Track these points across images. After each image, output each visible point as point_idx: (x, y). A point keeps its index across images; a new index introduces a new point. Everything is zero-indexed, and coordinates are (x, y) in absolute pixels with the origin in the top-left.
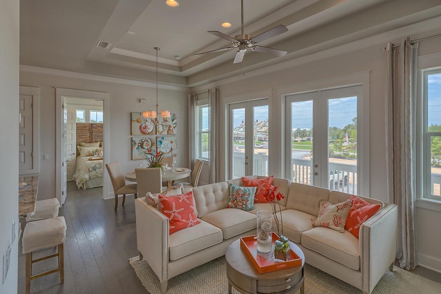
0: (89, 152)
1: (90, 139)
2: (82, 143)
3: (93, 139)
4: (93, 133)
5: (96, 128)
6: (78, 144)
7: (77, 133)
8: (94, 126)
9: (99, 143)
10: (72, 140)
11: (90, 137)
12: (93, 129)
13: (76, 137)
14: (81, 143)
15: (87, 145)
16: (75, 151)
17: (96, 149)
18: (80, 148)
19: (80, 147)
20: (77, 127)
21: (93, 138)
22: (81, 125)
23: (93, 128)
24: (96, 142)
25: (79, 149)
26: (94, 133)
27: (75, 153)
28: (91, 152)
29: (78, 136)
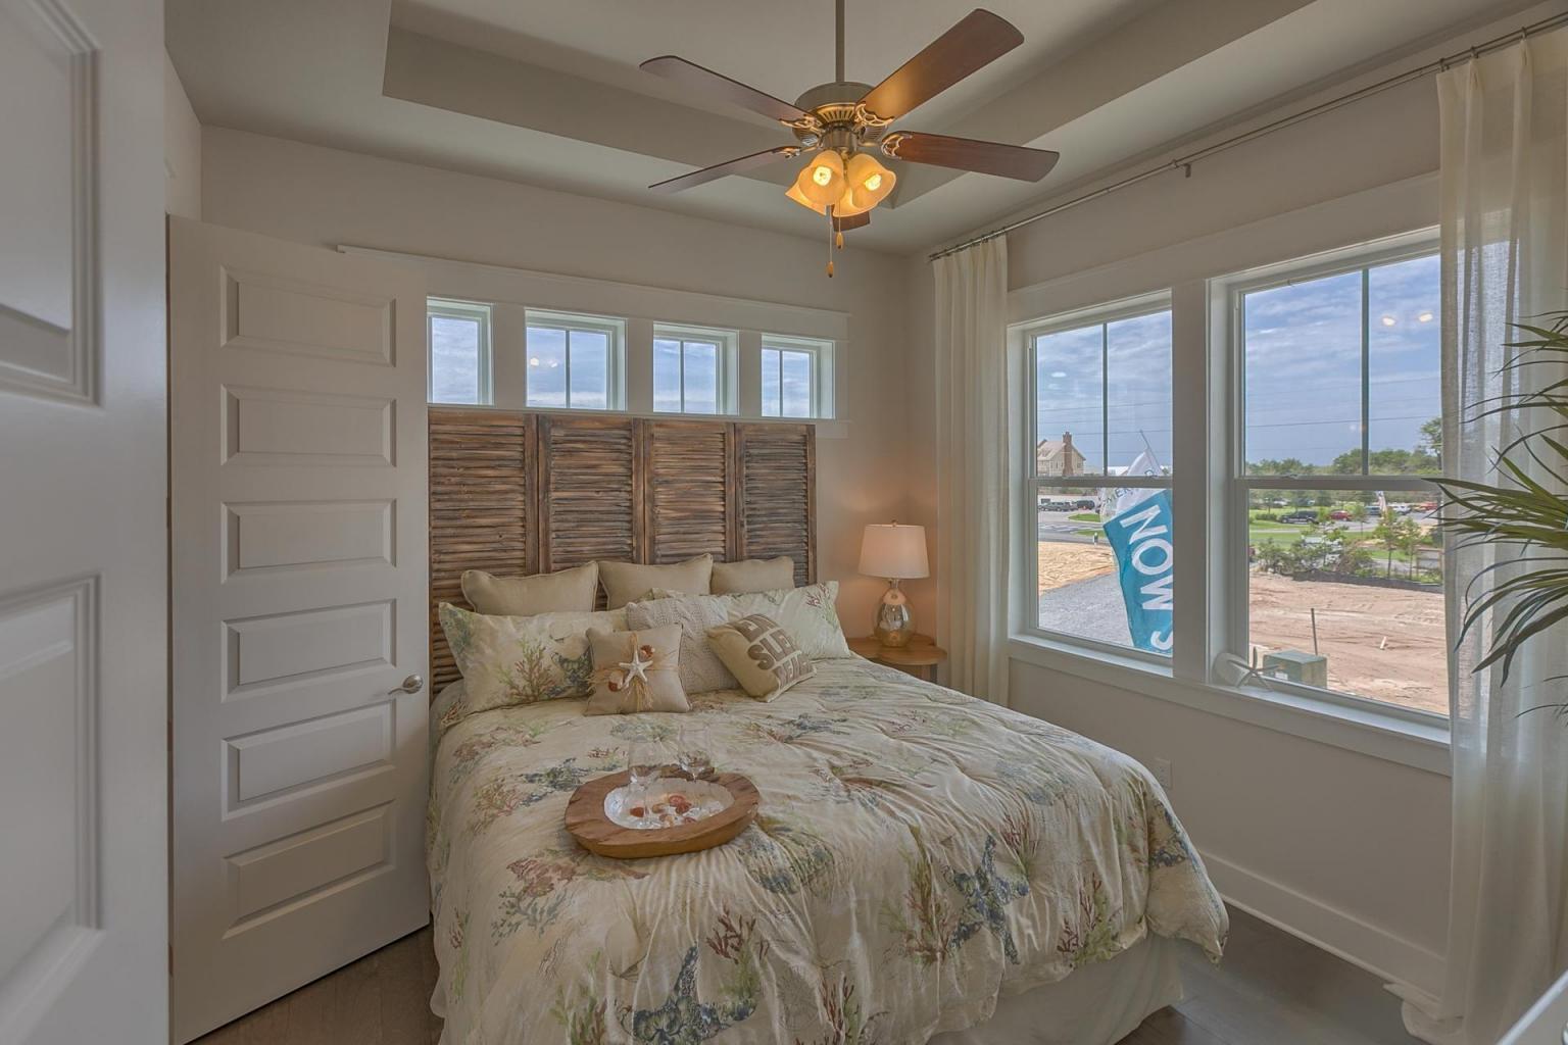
0: (534, 660)
1: (530, 539)
2: (474, 578)
3: (547, 545)
4: (547, 491)
5: (570, 452)
6: (447, 590)
7: (432, 494)
8: (557, 433)
9: (591, 573)
10: (394, 562)
11: (530, 526)
12: (548, 457)
13: (432, 527)
14: (466, 574)
15: (512, 590)
16: (416, 663)
17: (582, 631)
18: (458, 621)
19: (461, 613)
20: (434, 440)
21: (547, 534)
22: (463, 428)
23: (546, 444)
24: (573, 562)
25: (451, 634)
26: (556, 490)
27: (422, 676)
28: (546, 662)
29: (446, 518)
